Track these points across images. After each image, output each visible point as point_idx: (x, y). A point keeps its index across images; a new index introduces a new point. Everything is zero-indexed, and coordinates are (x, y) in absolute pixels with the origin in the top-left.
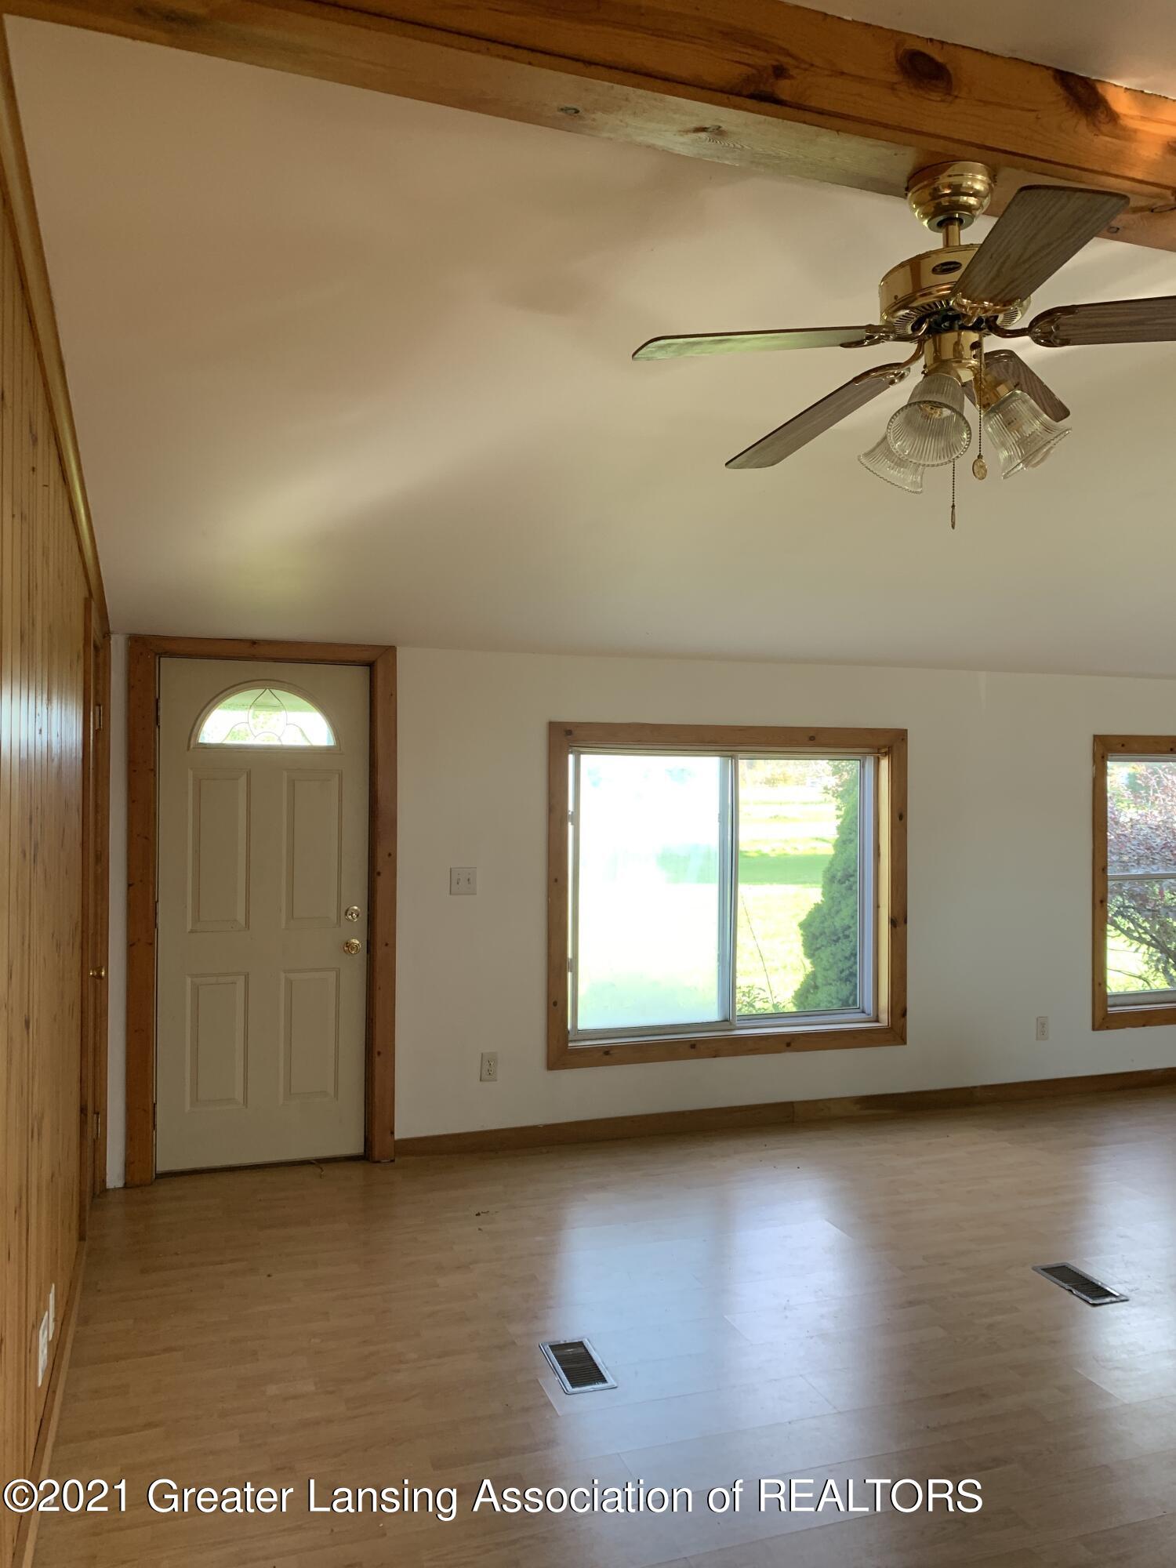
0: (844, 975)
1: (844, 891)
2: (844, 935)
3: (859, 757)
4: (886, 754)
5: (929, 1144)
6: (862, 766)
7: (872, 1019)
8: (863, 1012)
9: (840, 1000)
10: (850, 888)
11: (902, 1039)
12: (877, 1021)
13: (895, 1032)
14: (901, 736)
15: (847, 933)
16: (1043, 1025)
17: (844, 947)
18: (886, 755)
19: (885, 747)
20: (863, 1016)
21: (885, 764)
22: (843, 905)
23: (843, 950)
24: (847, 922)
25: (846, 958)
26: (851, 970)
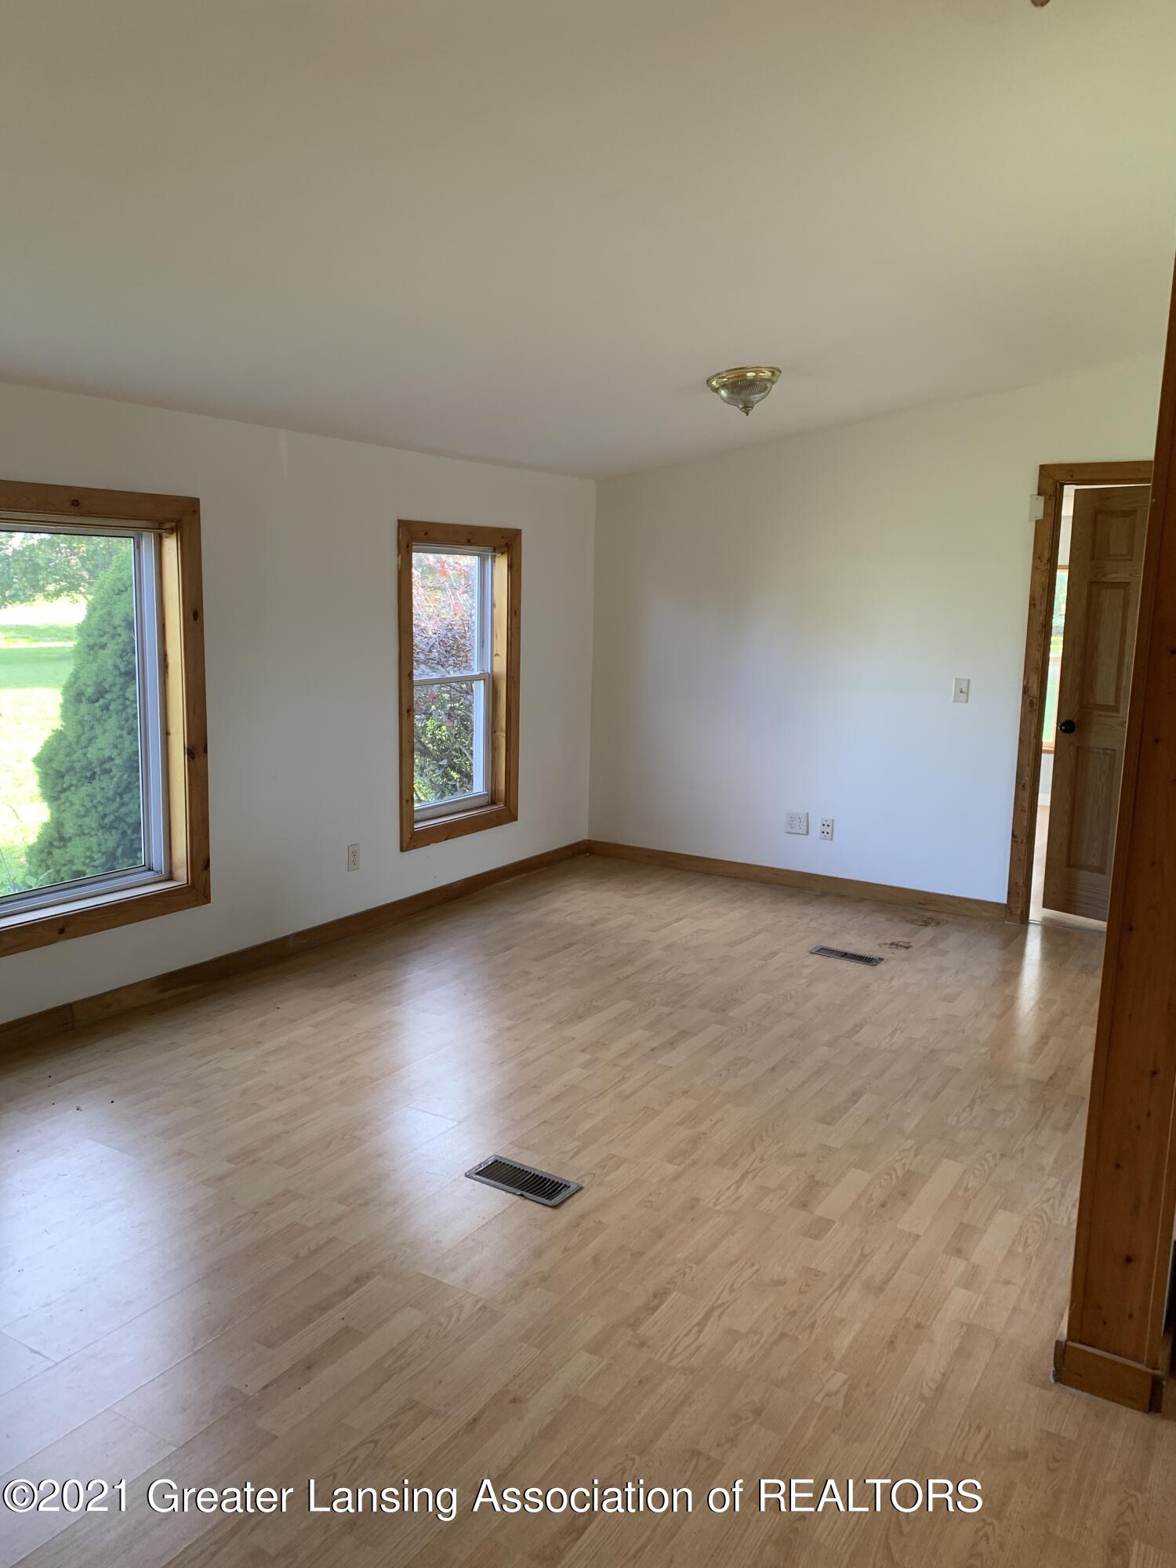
0: (107, 821)
1: (99, 713)
2: (101, 769)
3: (131, 533)
4: (172, 531)
5: (262, 1024)
6: (138, 547)
7: (164, 878)
8: (150, 870)
9: (103, 854)
10: (106, 708)
11: (205, 898)
12: (170, 878)
13: (197, 891)
14: (191, 506)
15: (107, 766)
16: (354, 853)
17: (104, 785)
18: (172, 533)
19: (171, 520)
20: (149, 876)
21: (171, 546)
22: (98, 730)
23: (102, 789)
24: (107, 753)
25: (108, 799)
26: (116, 814)
